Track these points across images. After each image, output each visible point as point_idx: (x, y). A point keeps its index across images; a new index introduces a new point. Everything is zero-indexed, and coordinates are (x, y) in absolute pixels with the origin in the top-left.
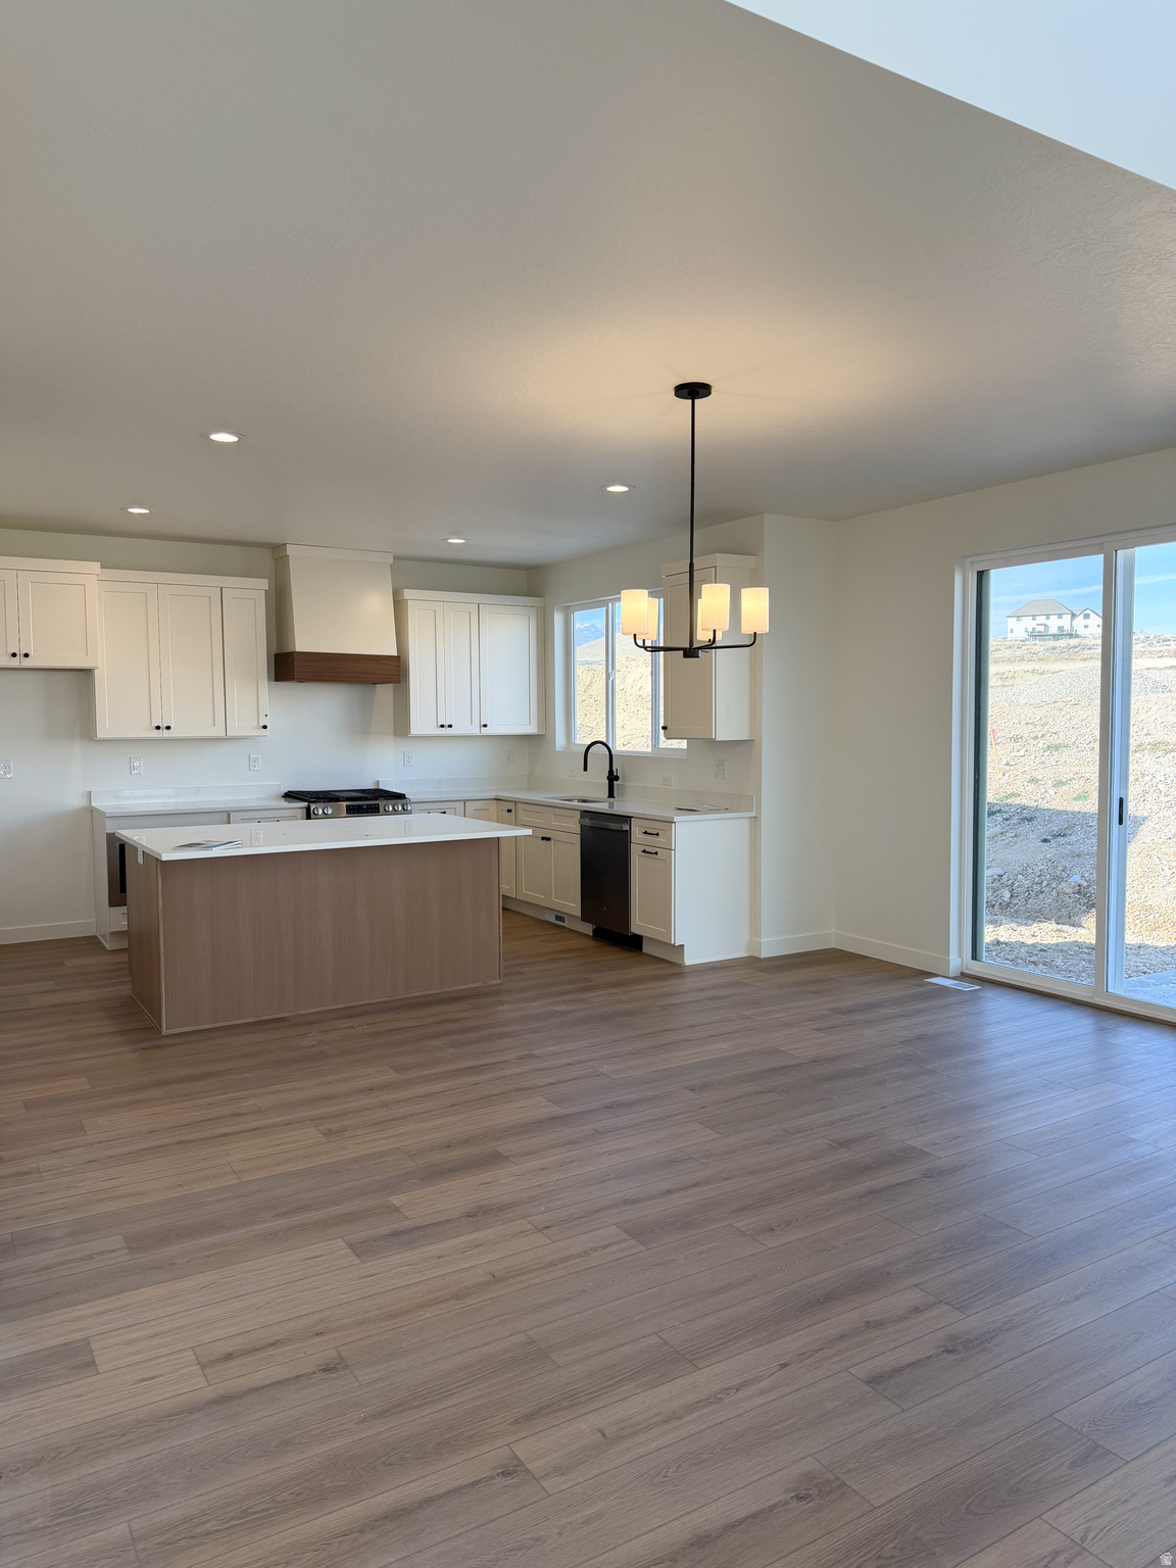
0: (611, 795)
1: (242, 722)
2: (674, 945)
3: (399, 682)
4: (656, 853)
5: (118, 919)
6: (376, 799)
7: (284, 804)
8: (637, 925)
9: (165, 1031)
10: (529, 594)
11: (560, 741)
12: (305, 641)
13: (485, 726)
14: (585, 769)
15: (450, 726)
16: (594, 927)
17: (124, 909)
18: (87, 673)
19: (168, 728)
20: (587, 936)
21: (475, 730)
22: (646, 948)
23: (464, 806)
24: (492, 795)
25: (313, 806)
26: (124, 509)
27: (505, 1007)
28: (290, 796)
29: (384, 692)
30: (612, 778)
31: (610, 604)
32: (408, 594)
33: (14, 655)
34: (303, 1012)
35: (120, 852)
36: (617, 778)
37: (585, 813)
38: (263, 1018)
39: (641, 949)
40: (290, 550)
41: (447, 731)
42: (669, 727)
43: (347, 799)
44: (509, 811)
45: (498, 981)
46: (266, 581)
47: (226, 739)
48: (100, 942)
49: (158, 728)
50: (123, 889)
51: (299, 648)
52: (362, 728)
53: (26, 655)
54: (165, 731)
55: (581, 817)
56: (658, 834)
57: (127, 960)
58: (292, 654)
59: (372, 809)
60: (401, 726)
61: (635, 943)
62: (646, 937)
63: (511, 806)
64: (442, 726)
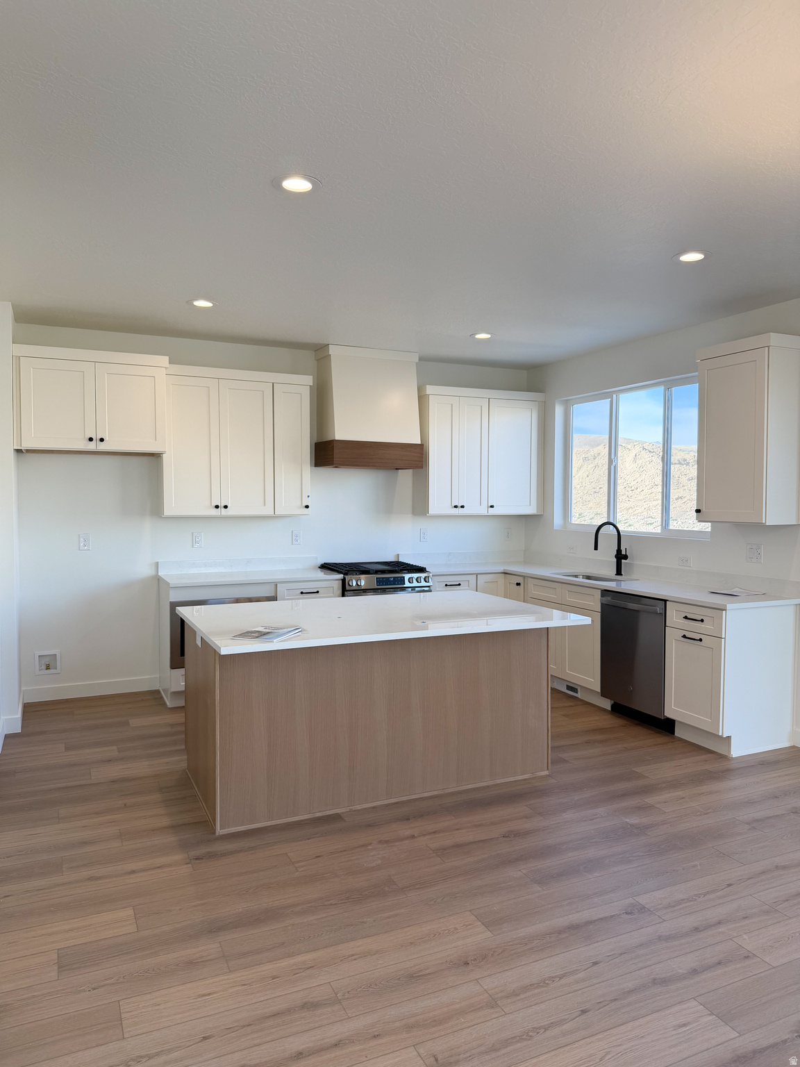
0: (619, 572)
1: (288, 503)
2: (721, 737)
3: (422, 467)
4: (701, 640)
5: (176, 680)
6: (401, 571)
7: (321, 575)
8: (672, 709)
9: (219, 831)
10: (530, 389)
11: (558, 520)
12: (344, 430)
13: (492, 507)
14: (596, 548)
15: (462, 507)
16: (613, 702)
17: (182, 671)
18: (156, 457)
19: (226, 507)
20: (604, 710)
21: (483, 510)
22: (678, 732)
23: (477, 580)
24: (501, 569)
25: (348, 578)
26: (190, 302)
27: (568, 815)
28: (326, 567)
29: (405, 477)
30: (620, 557)
31: (614, 396)
32: (430, 389)
33: (91, 439)
34: (359, 807)
35: (180, 629)
36: (626, 557)
37: (605, 592)
38: (318, 815)
39: (673, 733)
40: (333, 350)
41: (460, 511)
42: (703, 509)
43: (377, 572)
44: (518, 584)
45: (546, 773)
46: (311, 378)
47: (274, 517)
48: (162, 698)
49: (217, 507)
50: (182, 654)
51: (337, 438)
52: (387, 508)
53: (102, 440)
54: (223, 510)
55: (602, 596)
56: (702, 621)
57: (183, 720)
58: (333, 441)
59: (398, 581)
60: (420, 506)
61: (667, 726)
62: (680, 722)
63: (520, 580)
64: (456, 507)
